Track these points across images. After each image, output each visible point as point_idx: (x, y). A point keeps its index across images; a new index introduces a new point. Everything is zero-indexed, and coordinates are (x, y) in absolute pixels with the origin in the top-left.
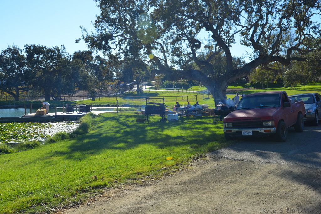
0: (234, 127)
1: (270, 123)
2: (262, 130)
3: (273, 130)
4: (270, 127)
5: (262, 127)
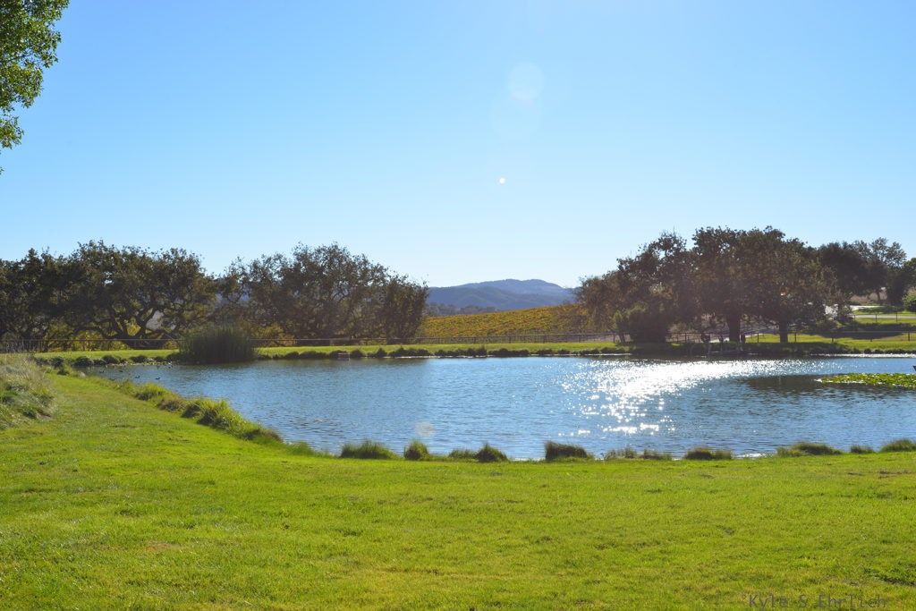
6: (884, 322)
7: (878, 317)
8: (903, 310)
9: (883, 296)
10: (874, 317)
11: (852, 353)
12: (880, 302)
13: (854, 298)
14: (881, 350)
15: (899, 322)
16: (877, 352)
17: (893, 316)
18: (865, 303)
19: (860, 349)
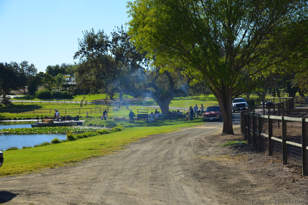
0: (207, 117)
1: (218, 115)
2: (216, 118)
3: (219, 117)
4: (218, 117)
5: (216, 116)
6: (26, 104)
7: (23, 101)
8: (35, 98)
9: (26, 90)
10: (21, 101)
11: (8, 120)
12: (25, 93)
13: (12, 92)
14: (21, 118)
15: (33, 104)
16: (19, 119)
17: (30, 101)
18: (18, 94)
19: (12, 118)
